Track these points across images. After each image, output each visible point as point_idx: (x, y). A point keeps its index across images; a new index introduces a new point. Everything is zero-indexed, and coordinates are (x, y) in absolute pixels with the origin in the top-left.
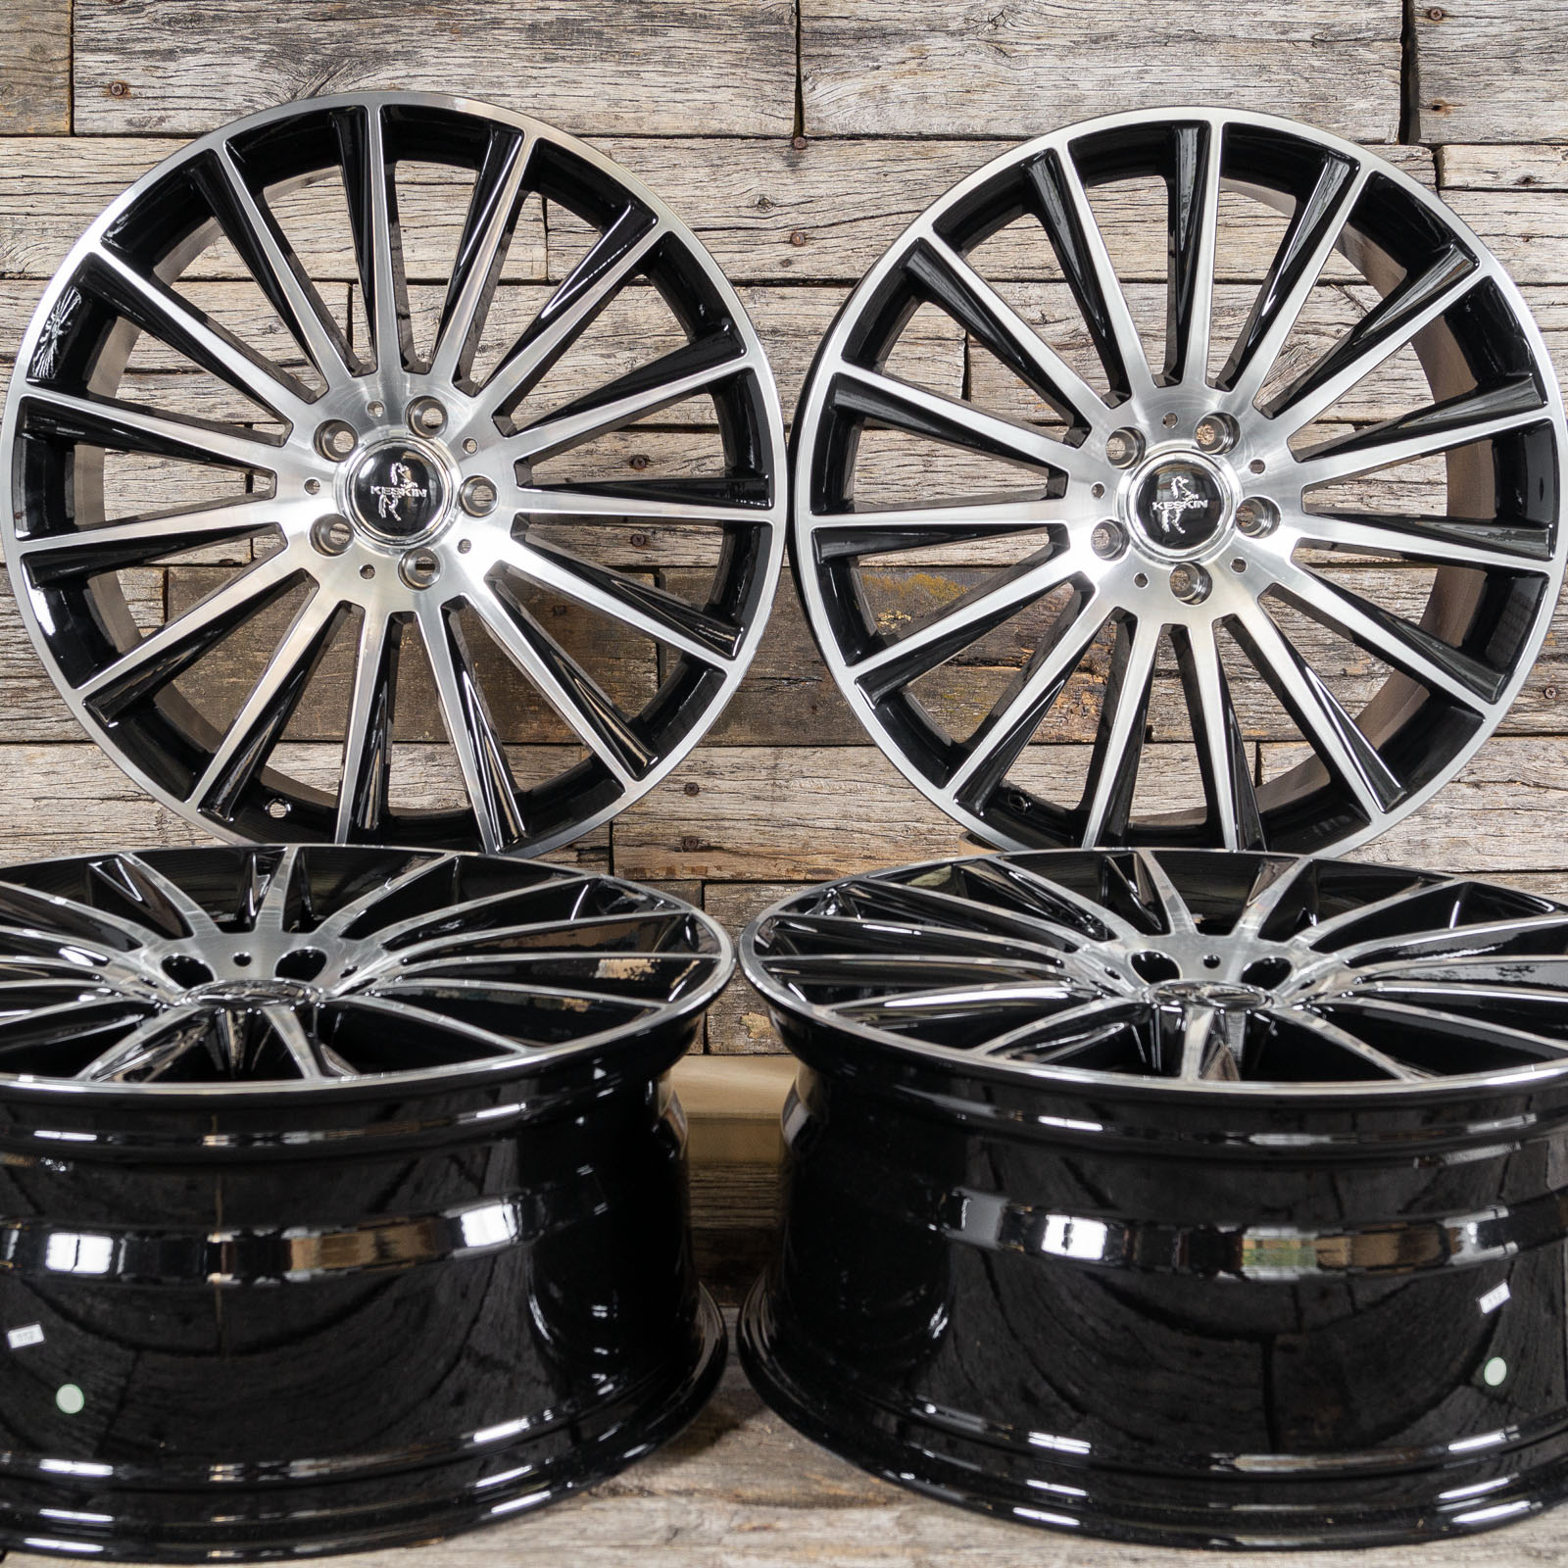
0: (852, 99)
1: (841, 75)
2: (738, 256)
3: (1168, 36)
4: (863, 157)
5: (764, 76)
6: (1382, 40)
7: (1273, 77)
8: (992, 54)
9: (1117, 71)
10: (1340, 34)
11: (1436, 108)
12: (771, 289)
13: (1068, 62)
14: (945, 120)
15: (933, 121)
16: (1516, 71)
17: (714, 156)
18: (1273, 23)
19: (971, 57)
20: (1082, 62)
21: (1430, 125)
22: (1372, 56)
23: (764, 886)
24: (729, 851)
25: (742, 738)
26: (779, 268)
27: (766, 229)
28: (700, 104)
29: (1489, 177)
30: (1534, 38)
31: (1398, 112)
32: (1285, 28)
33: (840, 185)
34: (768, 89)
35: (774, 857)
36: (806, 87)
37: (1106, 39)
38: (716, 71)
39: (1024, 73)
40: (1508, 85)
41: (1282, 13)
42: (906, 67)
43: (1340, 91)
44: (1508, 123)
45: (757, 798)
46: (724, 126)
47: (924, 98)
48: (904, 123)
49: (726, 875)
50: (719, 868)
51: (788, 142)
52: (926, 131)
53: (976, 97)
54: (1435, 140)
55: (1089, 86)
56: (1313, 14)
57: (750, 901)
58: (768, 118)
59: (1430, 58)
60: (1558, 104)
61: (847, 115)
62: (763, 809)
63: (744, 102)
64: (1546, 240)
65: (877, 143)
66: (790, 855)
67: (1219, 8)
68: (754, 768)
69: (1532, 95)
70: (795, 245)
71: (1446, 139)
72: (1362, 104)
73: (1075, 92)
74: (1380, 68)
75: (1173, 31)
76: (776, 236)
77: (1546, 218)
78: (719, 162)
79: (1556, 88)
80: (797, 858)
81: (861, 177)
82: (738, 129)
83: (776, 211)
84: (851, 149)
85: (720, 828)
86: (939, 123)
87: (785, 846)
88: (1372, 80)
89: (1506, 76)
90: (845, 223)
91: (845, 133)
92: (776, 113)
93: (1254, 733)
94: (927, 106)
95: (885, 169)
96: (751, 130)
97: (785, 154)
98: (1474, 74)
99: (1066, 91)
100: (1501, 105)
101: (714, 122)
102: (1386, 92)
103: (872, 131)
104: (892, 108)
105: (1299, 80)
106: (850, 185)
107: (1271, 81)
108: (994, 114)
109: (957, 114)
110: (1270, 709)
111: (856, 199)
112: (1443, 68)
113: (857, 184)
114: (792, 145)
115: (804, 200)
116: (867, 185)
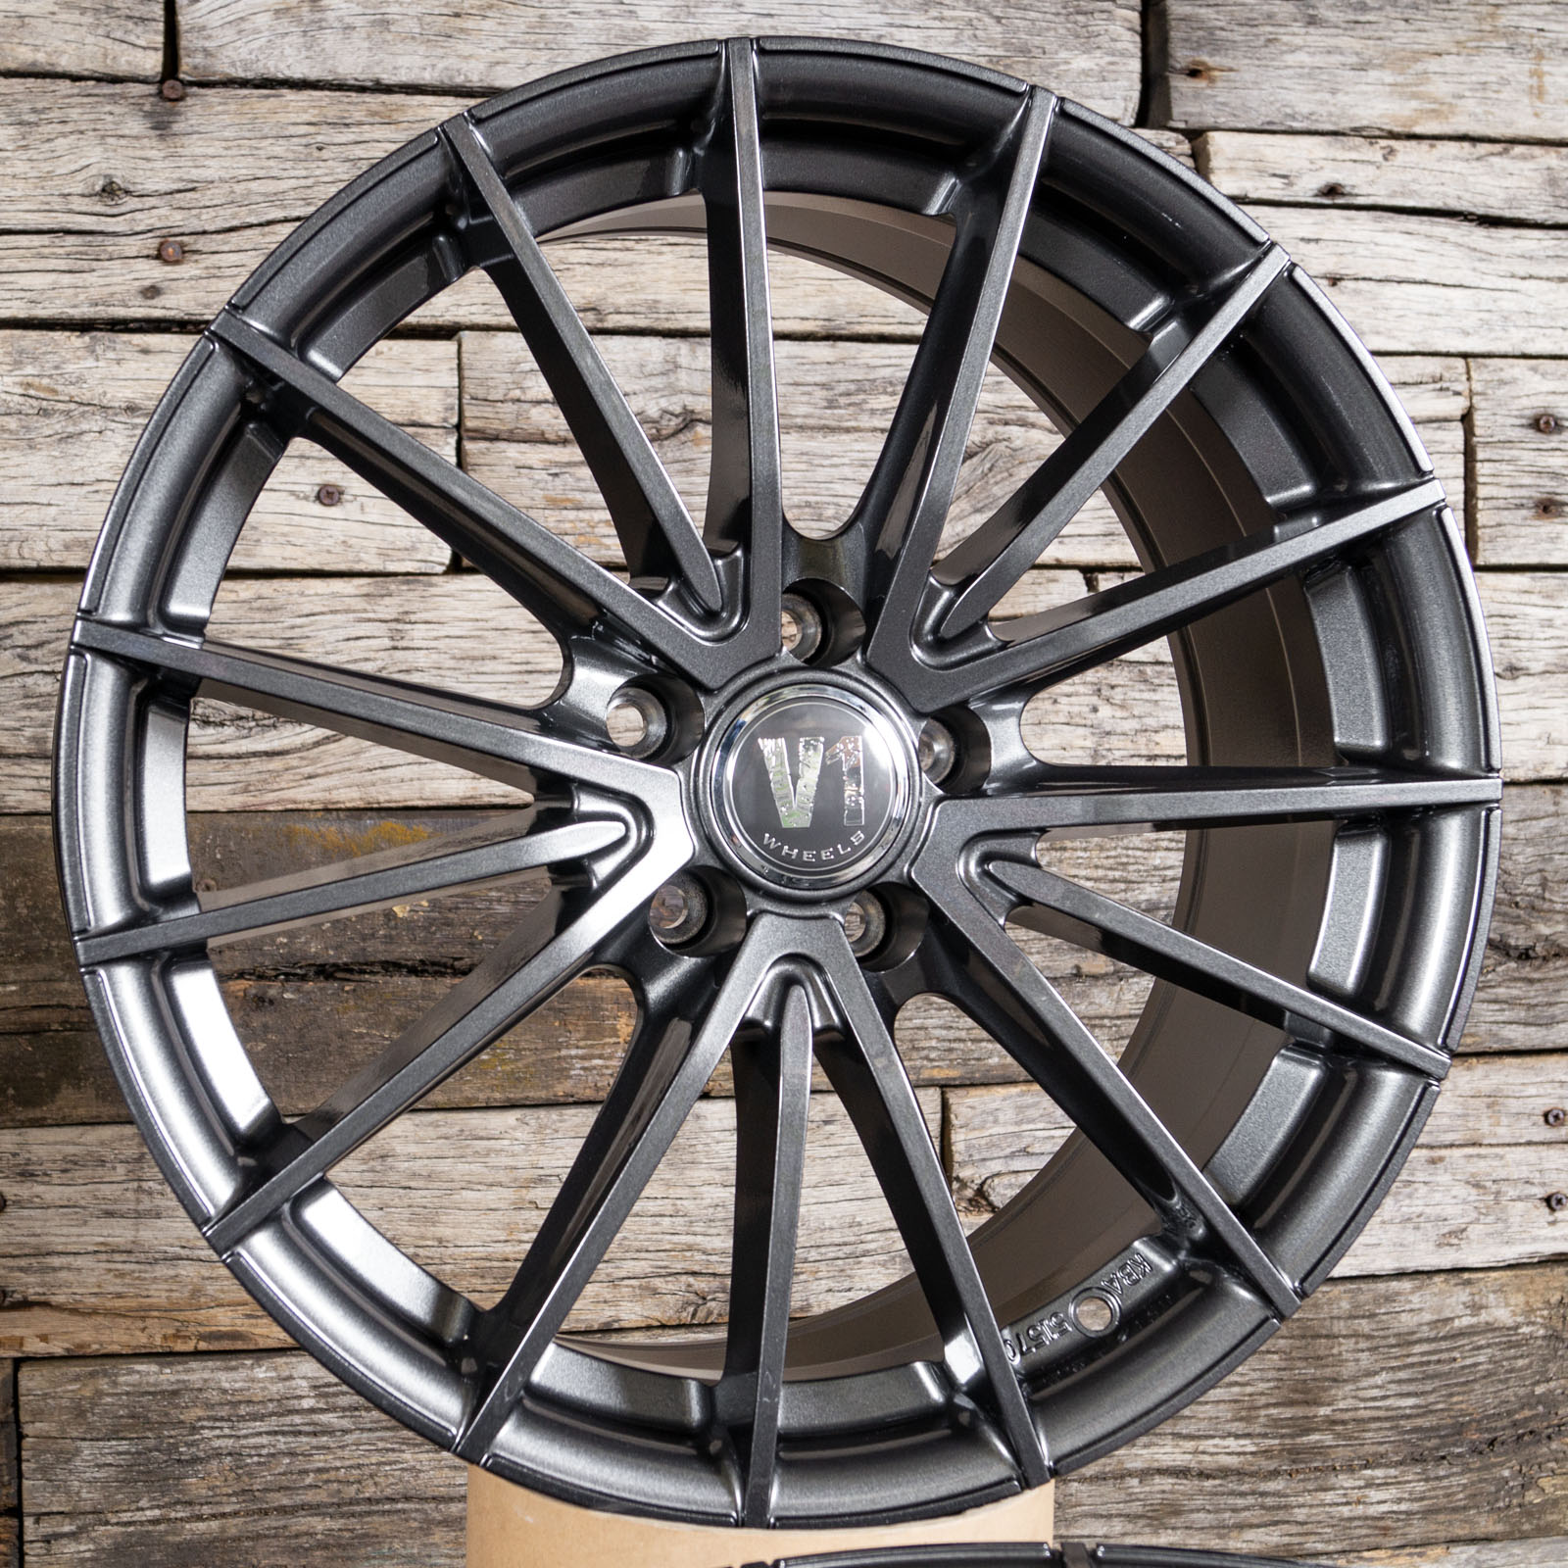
0: (263, 20)
2: (67, 279)
4: (283, 118)
7: (947, 13)
11: (1194, 73)
12: (125, 337)
14: (418, 61)
15: (401, 61)
16: (1312, 21)
17: (26, 107)
21: (1188, 101)
23: (124, 1366)
24: (59, 1308)
25: (82, 1112)
26: (139, 300)
27: (115, 234)
29: (1277, 183)
31: (1136, 77)
33: (244, 162)
35: (142, 1314)
40: (1298, 41)
43: (1049, 41)
44: (1304, 102)
45: (110, 1214)
46: (41, 57)
47: (384, 24)
48: (351, 64)
49: (57, 1348)
50: (44, 1338)
51: (152, 89)
52: (388, 78)
53: (470, 24)
54: (1195, 123)
55: (655, 14)
57: (100, 1394)
58: (118, 47)
60: (1373, 75)
61: (255, 45)
62: (120, 1232)
63: (75, 17)
64: (1362, 285)
65: (304, 95)
66: (168, 1311)
68: (102, 1162)
69: (1336, 59)
70: (167, 262)
71: (1210, 121)
72: (1082, 62)
73: (633, 23)
74: (1109, 6)
76: (133, 246)
77: (1361, 250)
78: (33, 118)
79: (1371, 50)
80: (181, 1316)
81: (278, 150)
82: (65, 63)
83: (132, 203)
84: (261, 103)
85: (45, 1270)
86: (408, 65)
87: (159, 1295)
88: (1098, 24)
89: (1297, 28)
90: (251, 226)
91: (250, 75)
92: (132, 38)
93: (939, 1075)
94: (389, 37)
95: (320, 138)
96: (89, 65)
97: (147, 108)
98: (1250, 23)
99: (618, 21)
100: (1290, 72)
101: (23, 49)
102: (1119, 45)
103: (297, 72)
104: (331, 38)
105: (987, 20)
106: (260, 163)
107: (942, 19)
108: (500, 55)
109: (440, 52)
110: (963, 1034)
111: (271, 186)
112: (1203, 11)
113: (272, 163)
114: (160, 94)
115: (180, 186)
116: (288, 165)
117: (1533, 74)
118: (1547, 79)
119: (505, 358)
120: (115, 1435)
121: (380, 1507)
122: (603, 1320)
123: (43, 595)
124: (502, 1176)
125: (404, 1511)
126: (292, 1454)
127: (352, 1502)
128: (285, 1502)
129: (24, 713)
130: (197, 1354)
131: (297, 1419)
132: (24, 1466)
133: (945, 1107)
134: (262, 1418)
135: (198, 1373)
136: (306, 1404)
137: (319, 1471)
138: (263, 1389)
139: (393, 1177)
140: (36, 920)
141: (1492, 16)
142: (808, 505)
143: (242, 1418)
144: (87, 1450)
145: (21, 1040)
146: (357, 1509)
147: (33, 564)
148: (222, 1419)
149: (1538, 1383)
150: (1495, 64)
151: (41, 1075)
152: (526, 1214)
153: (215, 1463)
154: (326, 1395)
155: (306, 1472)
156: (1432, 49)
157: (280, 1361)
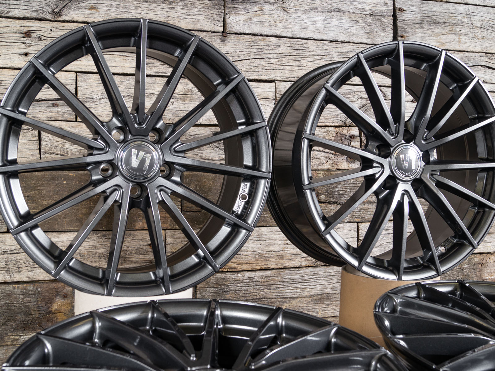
0: (241, 22)
1: (238, 14)
3: (332, 10)
4: (244, 40)
5: (214, 12)
6: (388, 16)
7: (360, 24)
8: (282, 11)
9: (318, 19)
10: (377, 13)
11: (402, 37)
13: (304, 15)
14: (268, 31)
15: (266, 30)
16: (422, 28)
18: (360, 8)
19: (276, 11)
20: (308, 15)
22: (385, 20)
28: (194, 20)
30: (426, 19)
31: (392, 37)
32: (363, 10)
33: (238, 48)
34: (215, 16)
36: (227, 17)
37: (314, 9)
38: (199, 9)
39: (291, 18)
40: (419, 31)
41: (362, 6)
42: (257, 13)
43: (377, 30)
46: (201, 28)
47: (262, 23)
48: (257, 31)
51: (221, 34)
52: (263, 34)
53: (278, 24)
55: (310, 23)
56: (370, 7)
58: (215, 26)
59: (400, 22)
60: (432, 38)
61: (240, 26)
63: (208, 20)
65: (248, 36)
67: (345, 3)
69: (425, 35)
72: (383, 34)
74: (387, 24)
75: (333, 8)
79: (432, 33)
81: (244, 46)
82: (206, 29)
84: (241, 37)
86: (267, 31)
88: (386, 27)
89: (419, 29)
90: (239, 60)
91: (239, 32)
92: (218, 25)
93: (357, 220)
94: (263, 26)
95: (251, 44)
96: (210, 29)
97: (220, 38)
98: (411, 28)
99: (303, 24)
100: (418, 37)
101: (198, 26)
102: (389, 31)
103: (247, 32)
104: (253, 26)
105: (367, 26)
106: (240, 49)
107: (359, 25)
108: (283, 30)
109: (272, 29)
110: (361, 213)
111: (242, 53)
112: (403, 25)
113: (243, 49)
114: (223, 35)
115: (226, 53)
116: (246, 49)
117: (459, 38)
118: (461, 39)
119: (283, 86)
120: (213, 287)
121: (260, 300)
122: (299, 265)
123: (202, 129)
124: (282, 239)
125: (264, 301)
126: (245, 290)
127: (256, 299)
128: (244, 299)
129: (198, 151)
130: (228, 272)
131: (246, 284)
132: (197, 293)
133: (358, 226)
134: (239, 283)
135: (228, 275)
136: (247, 281)
137: (250, 293)
138: (240, 278)
139: (263, 239)
140: (201, 190)
141: (452, 28)
142: (336, 115)
143: (236, 284)
144: (208, 290)
145: (198, 213)
146: (256, 300)
147: (200, 123)
148: (232, 284)
149: (457, 277)
150: (453, 37)
151: (201, 219)
152: (286, 246)
153: (231, 292)
154: (251, 279)
155: (247, 293)
156: (442, 33)
157: (242, 273)
